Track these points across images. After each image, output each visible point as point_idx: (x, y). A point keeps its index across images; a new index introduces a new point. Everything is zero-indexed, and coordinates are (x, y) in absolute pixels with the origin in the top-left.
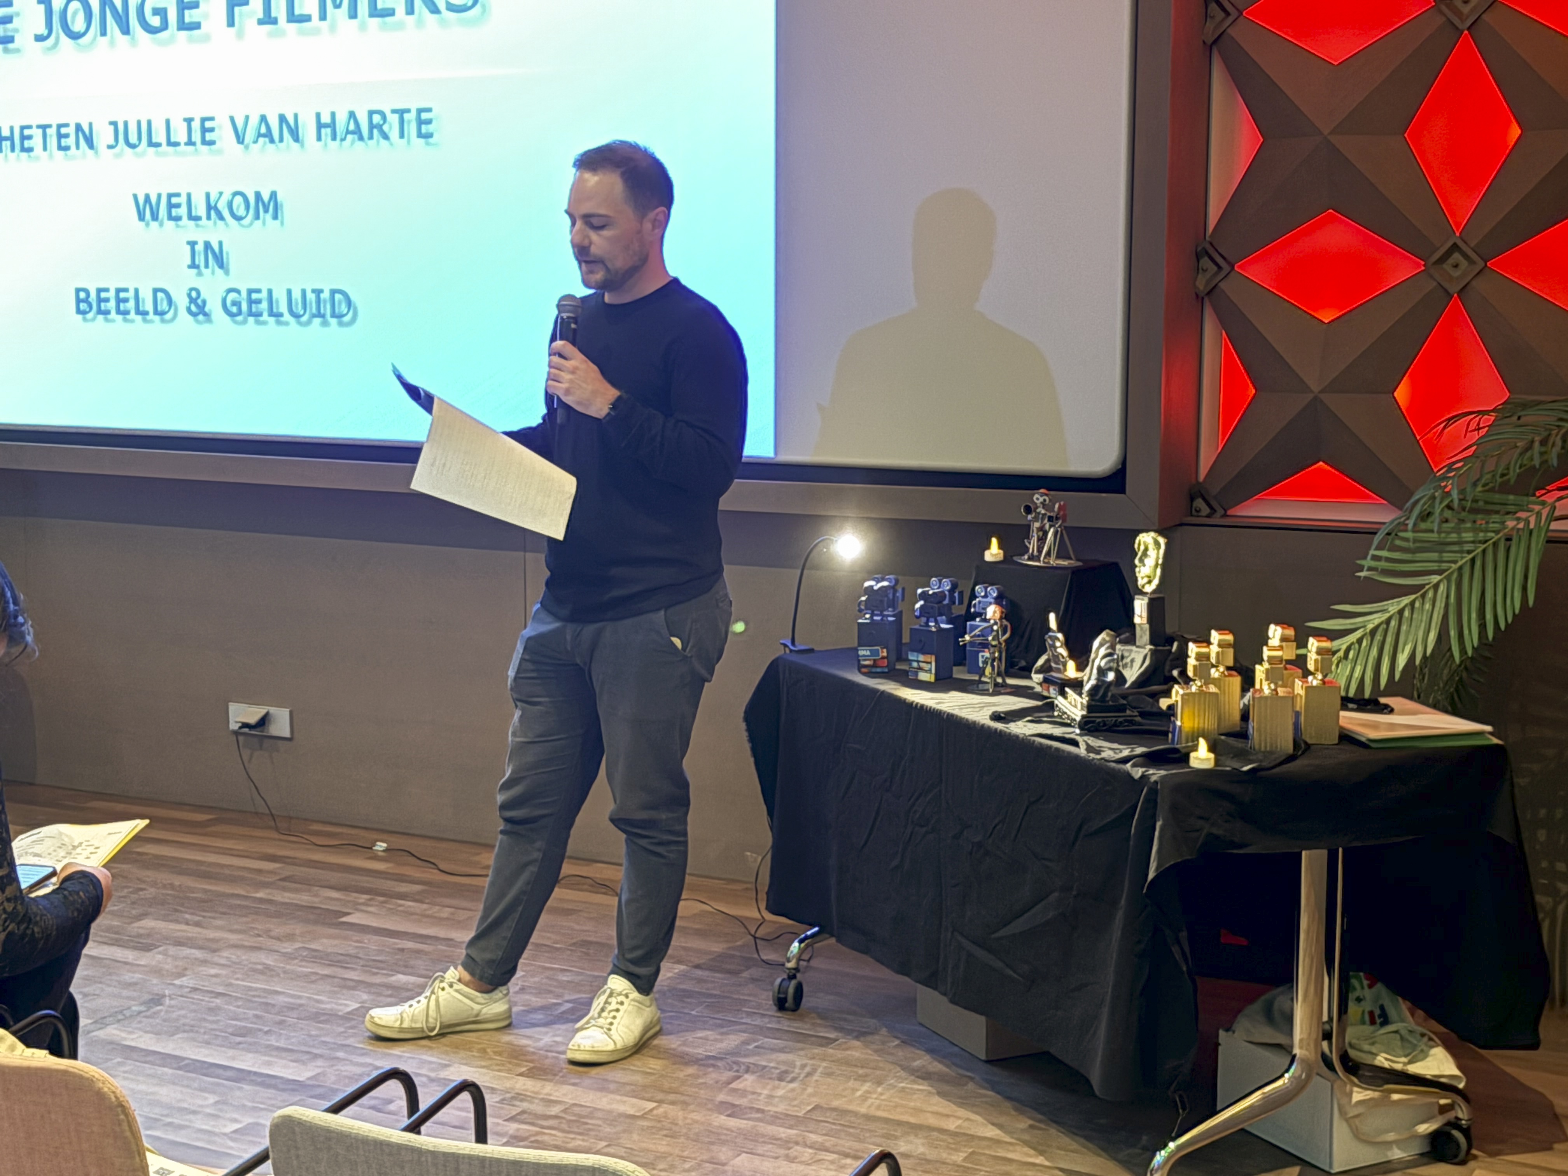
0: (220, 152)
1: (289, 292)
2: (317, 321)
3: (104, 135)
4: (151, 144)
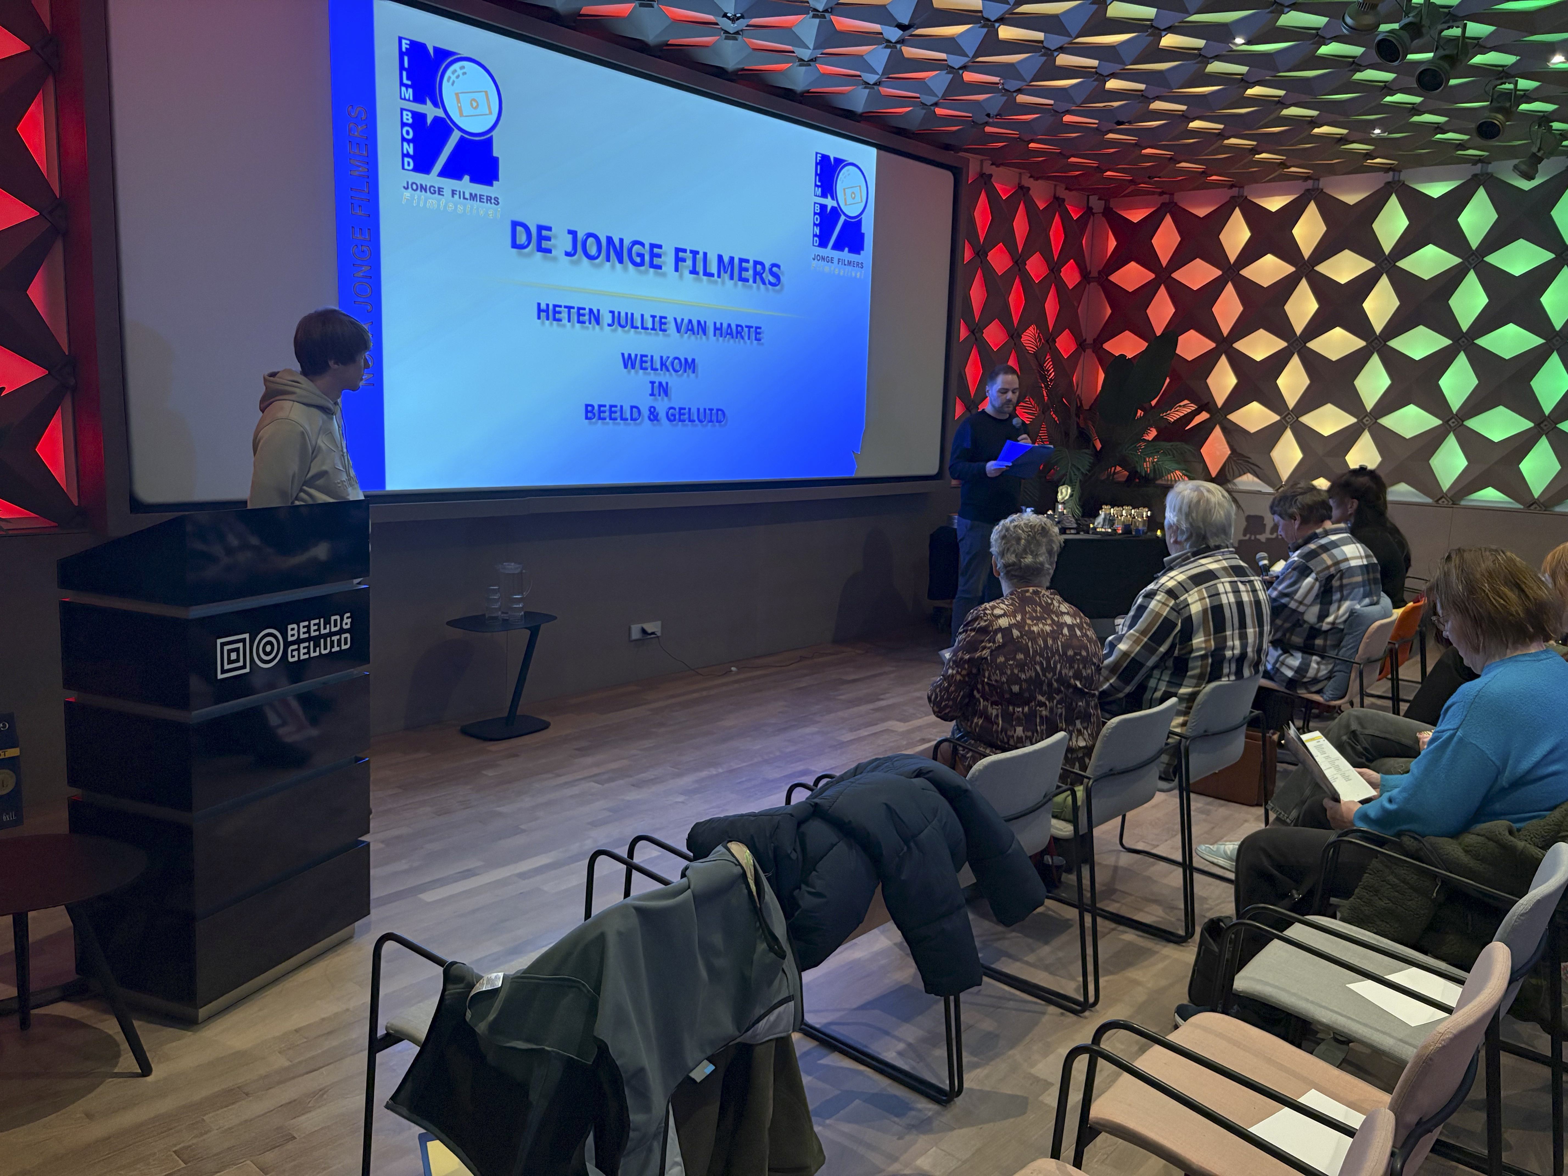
0: (668, 335)
1: (698, 410)
2: (710, 424)
3: (607, 318)
4: (633, 327)
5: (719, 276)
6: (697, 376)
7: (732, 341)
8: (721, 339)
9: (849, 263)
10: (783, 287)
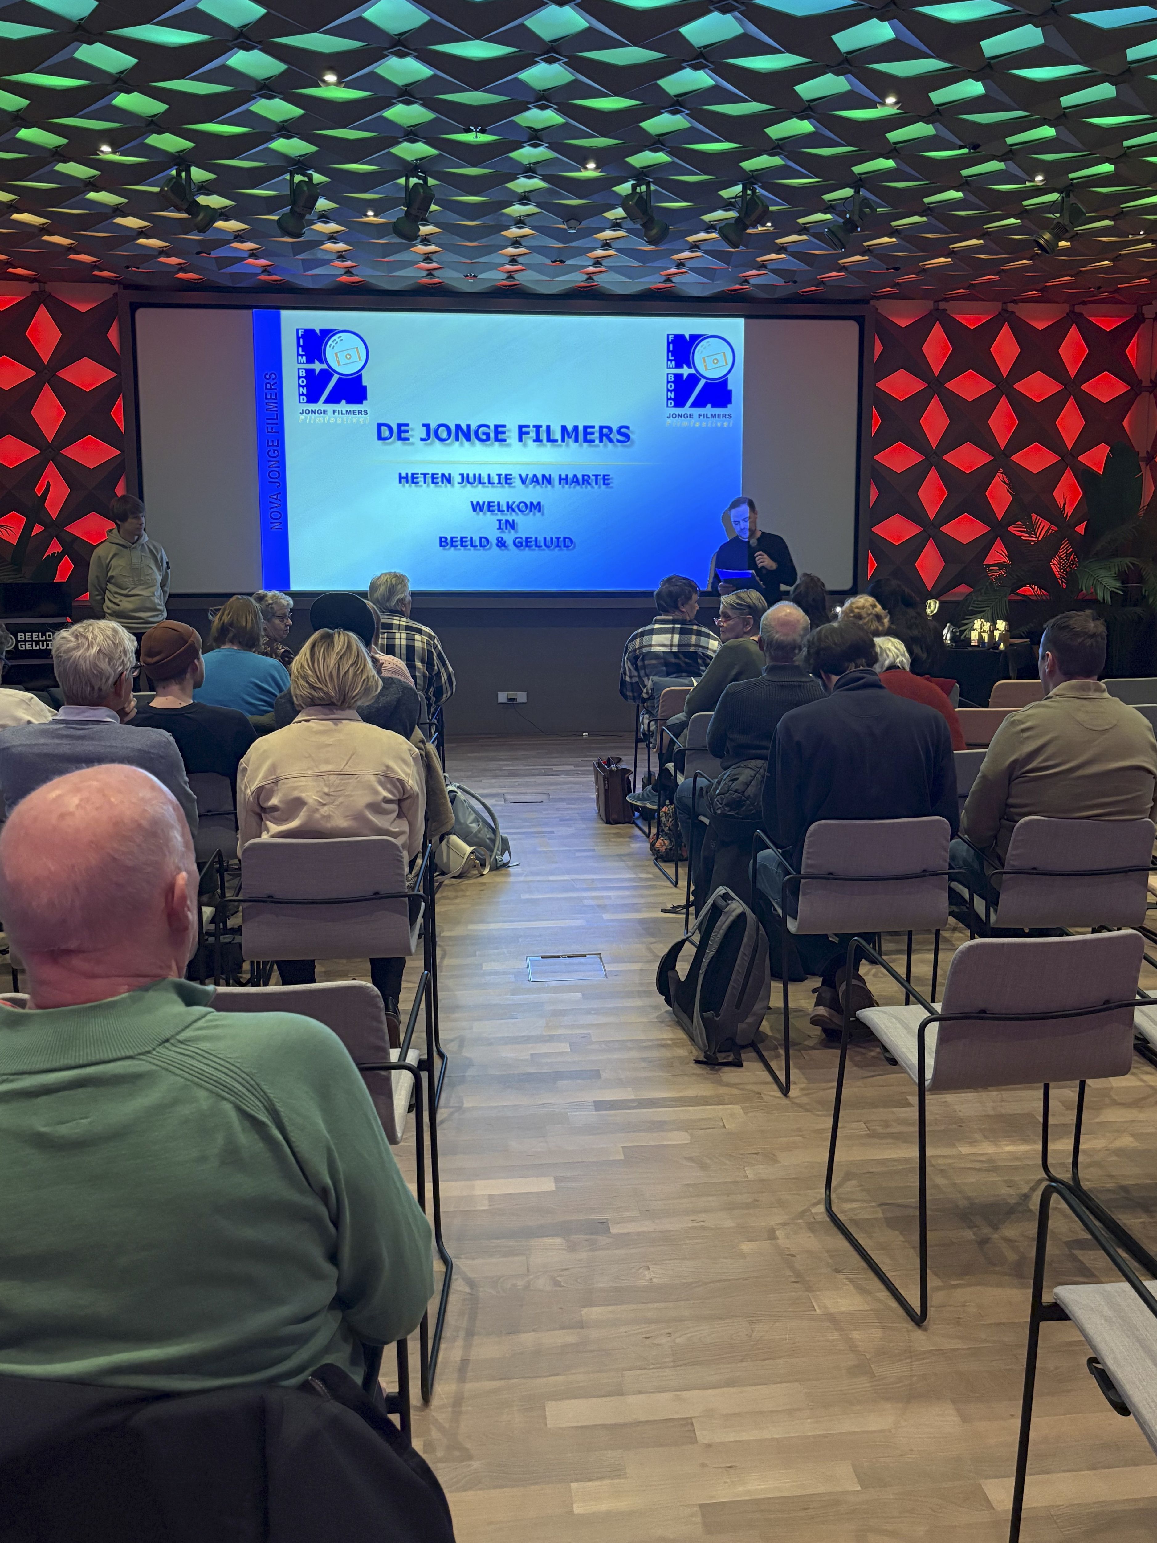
0: (514, 487)
1: (545, 539)
2: (558, 548)
3: (457, 479)
4: (480, 482)
5: (563, 440)
6: (543, 514)
7: (578, 488)
8: (567, 486)
9: (713, 416)
10: (633, 443)
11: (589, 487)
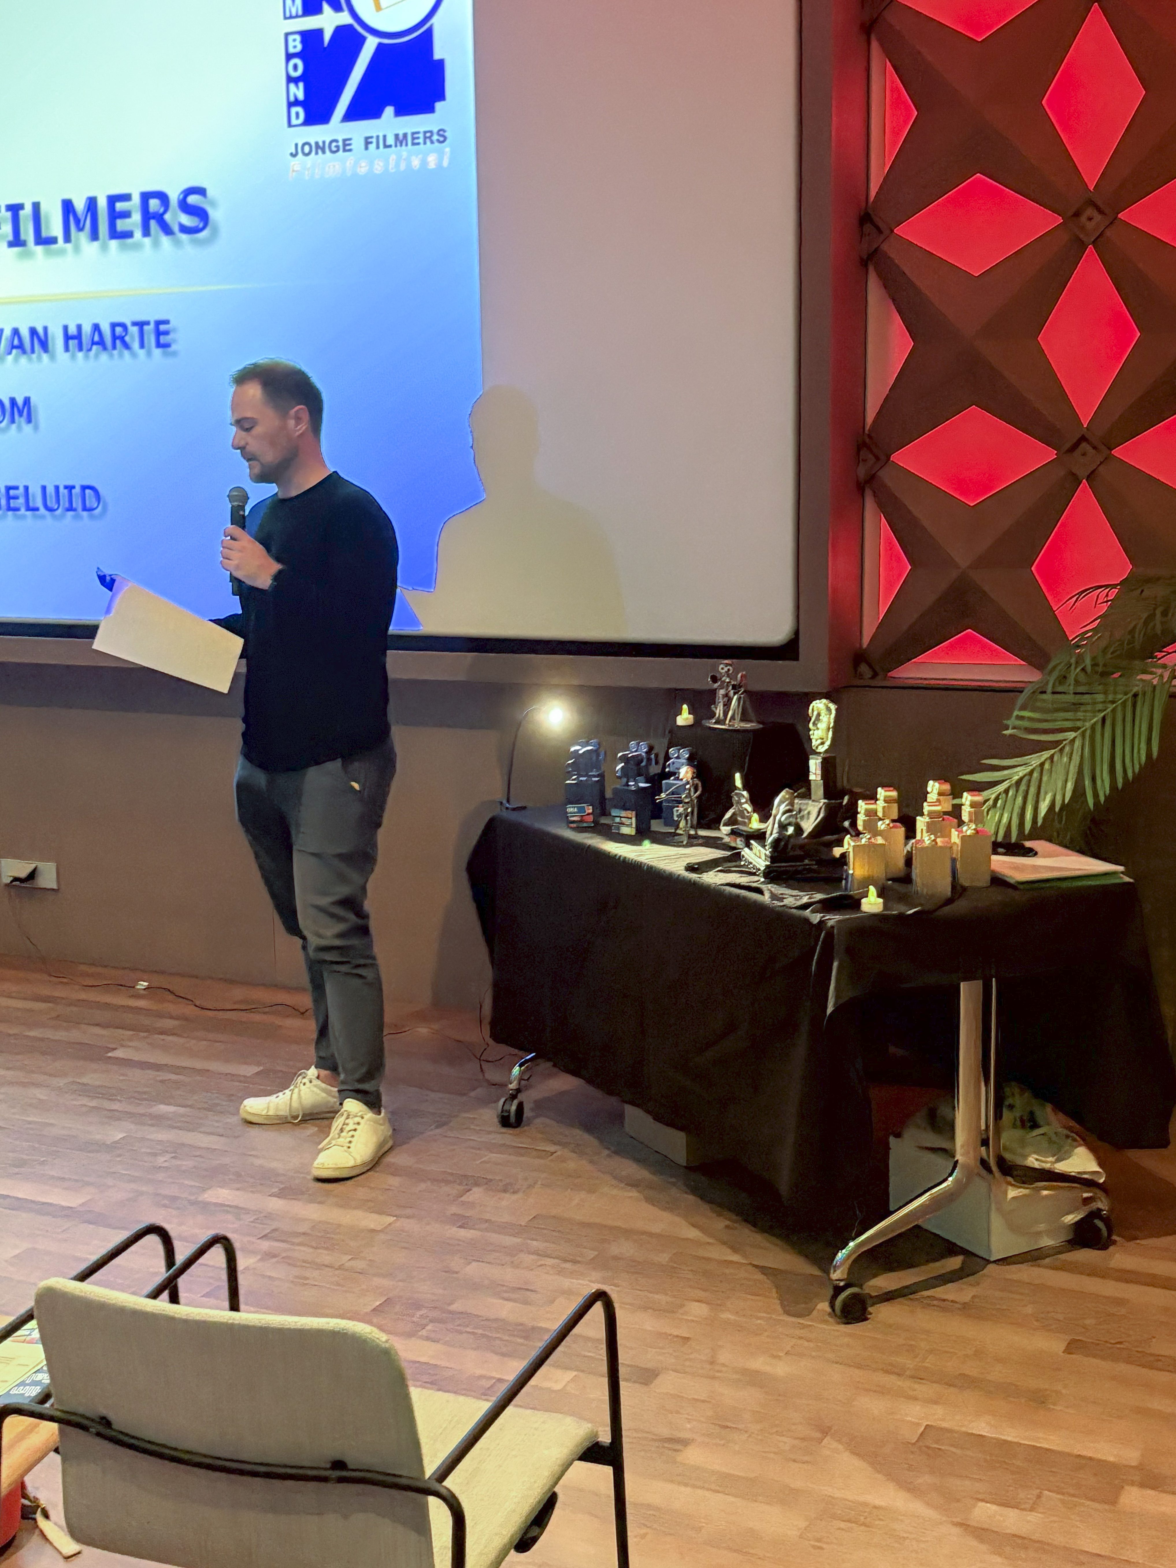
1: (44, 488)
2: (70, 514)
5: (67, 238)
6: (36, 428)
7: (104, 357)
8: (80, 355)
9: (401, 140)
10: (215, 232)
11: (126, 353)
